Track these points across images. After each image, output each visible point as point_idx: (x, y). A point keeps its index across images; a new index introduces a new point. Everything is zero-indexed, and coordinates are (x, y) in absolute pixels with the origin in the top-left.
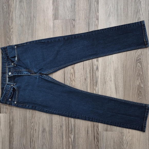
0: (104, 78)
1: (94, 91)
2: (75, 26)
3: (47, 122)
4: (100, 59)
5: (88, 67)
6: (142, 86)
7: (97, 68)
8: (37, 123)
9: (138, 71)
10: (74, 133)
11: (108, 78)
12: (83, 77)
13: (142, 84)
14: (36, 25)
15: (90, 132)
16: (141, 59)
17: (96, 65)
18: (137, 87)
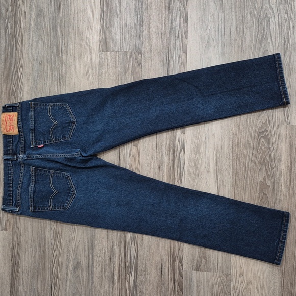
0: (195, 166)
2: (141, 64)
3: (83, 250)
4: (189, 130)
5: (165, 144)
6: (269, 183)
7: (183, 148)
8: (66, 251)
9: (261, 154)
10: (135, 273)
11: (203, 168)
12: (156, 164)
13: (269, 180)
14: (66, 60)
15: (166, 271)
16: (267, 131)
17: (180, 141)
18: (258, 186)
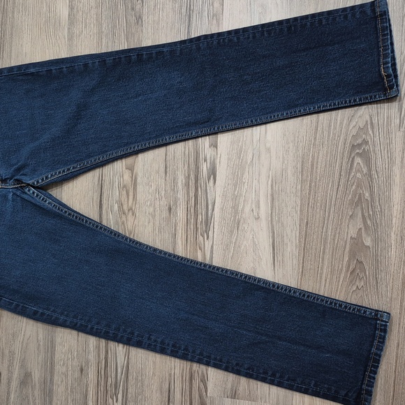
0: (233, 207)
1: (199, 252)
2: (140, 17)
3: (37, 352)
4: (224, 139)
5: (180, 166)
6: (368, 242)
7: (213, 173)
8: (7, 352)
9: (354, 187)
10: (123, 397)
11: (247, 209)
12: (164, 202)
13: (368, 235)
14: (13, 13)
15: (178, 395)
16: (365, 142)
17: (208, 161)
18: (348, 246)
